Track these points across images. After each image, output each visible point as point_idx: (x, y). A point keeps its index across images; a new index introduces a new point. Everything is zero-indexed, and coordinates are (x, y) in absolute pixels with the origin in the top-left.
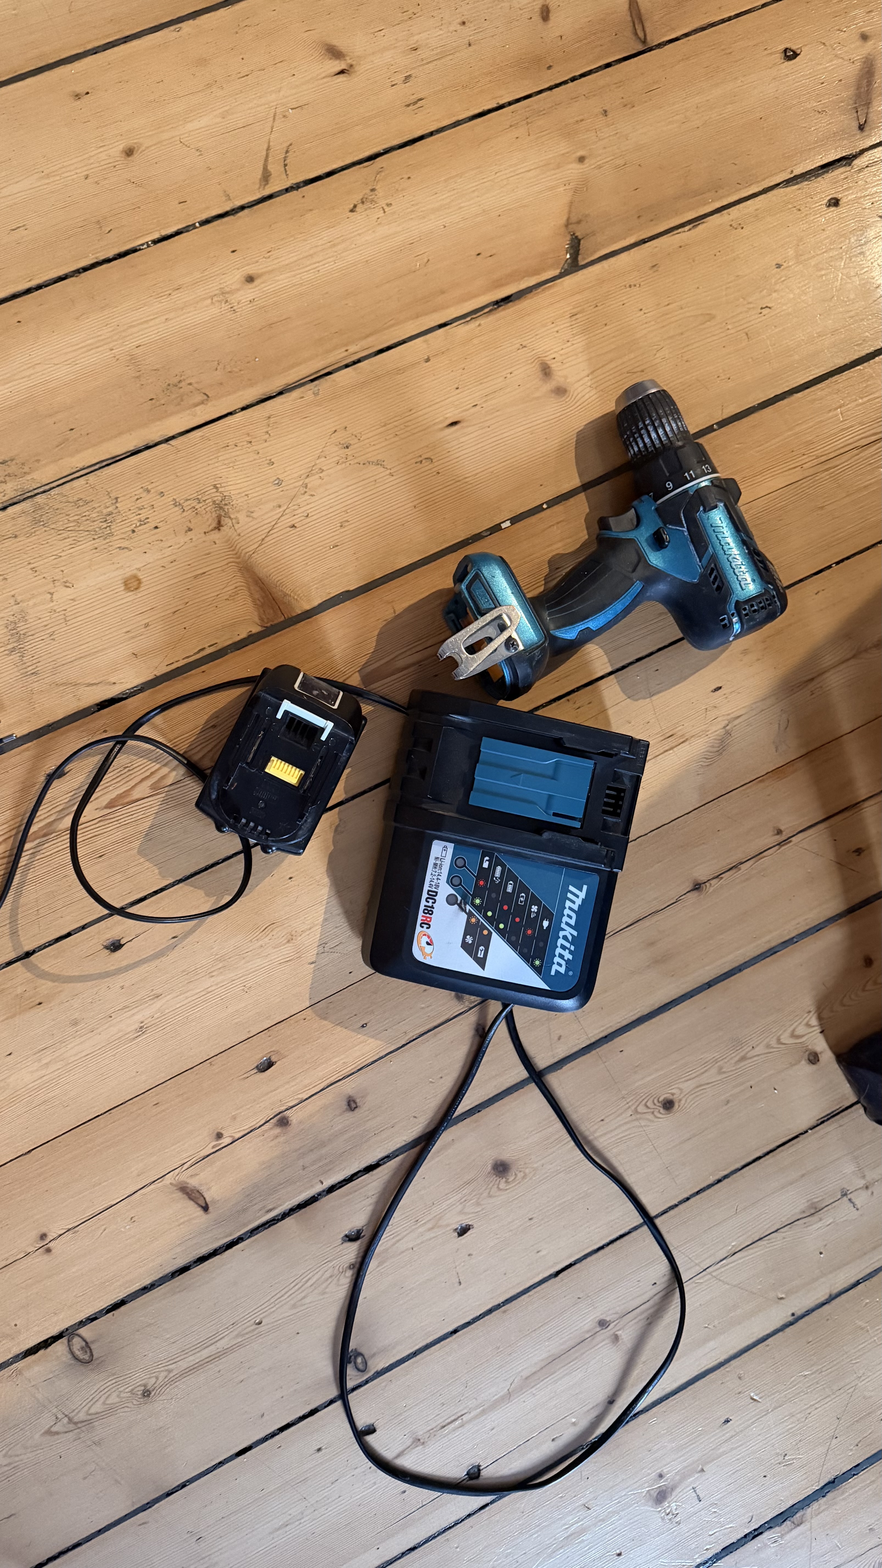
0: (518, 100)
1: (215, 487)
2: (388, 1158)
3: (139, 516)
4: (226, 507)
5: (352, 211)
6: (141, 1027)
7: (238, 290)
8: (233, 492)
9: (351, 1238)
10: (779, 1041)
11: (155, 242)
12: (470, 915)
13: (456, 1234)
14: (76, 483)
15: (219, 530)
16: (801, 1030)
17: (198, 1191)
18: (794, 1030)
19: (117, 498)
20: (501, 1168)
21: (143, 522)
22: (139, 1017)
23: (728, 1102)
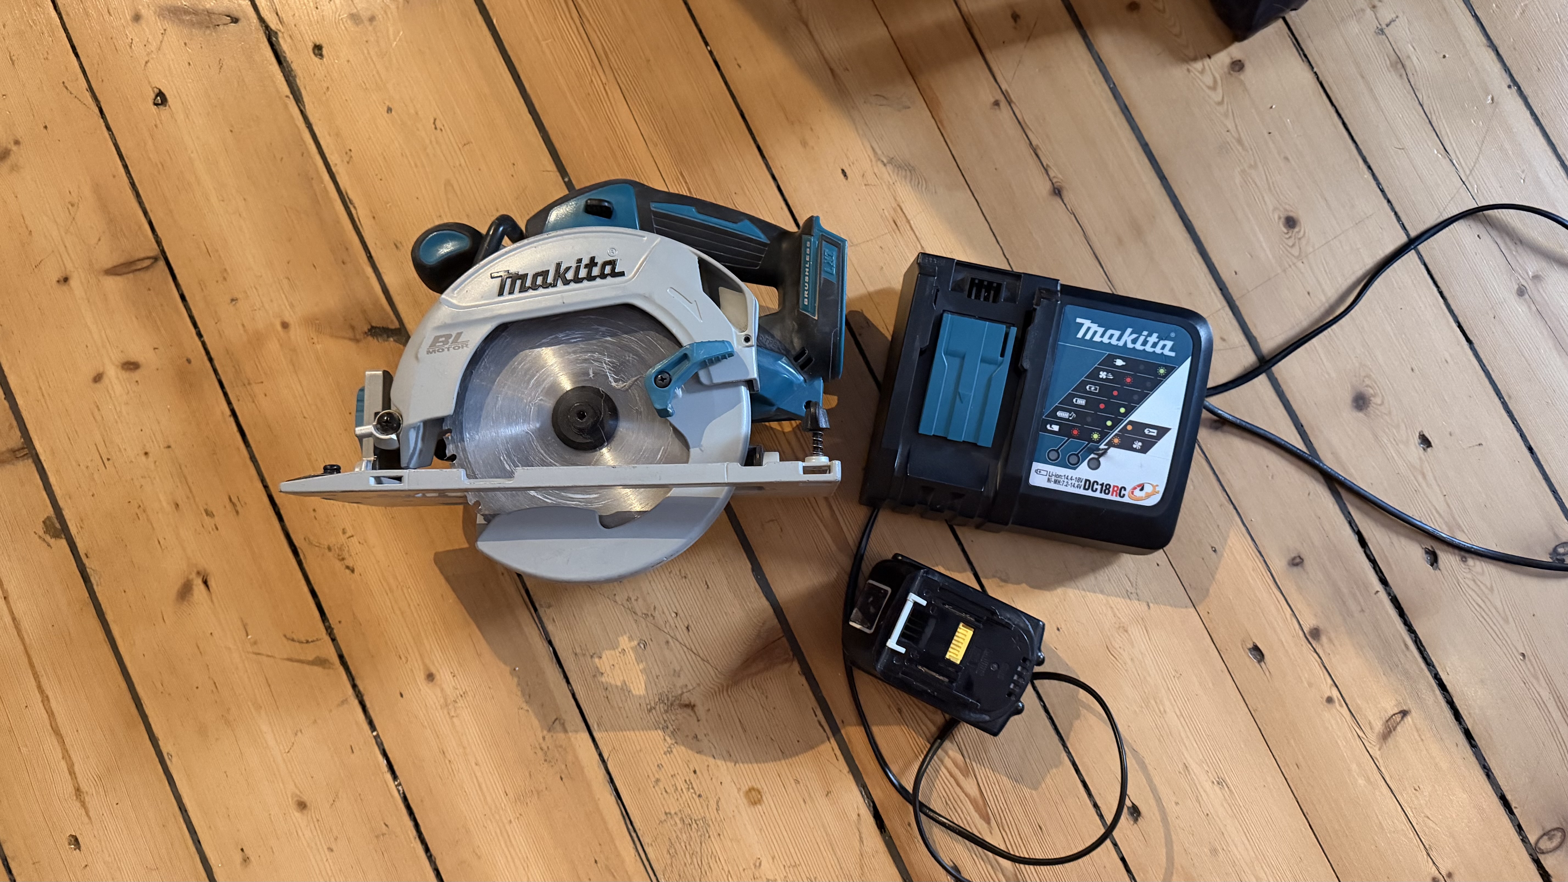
1: (650, 711)
2: (1351, 523)
3: (684, 790)
4: (670, 698)
5: (353, 571)
6: (1218, 783)
7: (442, 690)
8: (655, 692)
9: (1433, 559)
10: (1220, 103)
11: (395, 777)
12: (1110, 444)
13: (1429, 450)
14: (651, 856)
15: (694, 706)
16: (1209, 81)
17: (1387, 721)
18: (1209, 88)
19: (666, 814)
20: (1361, 402)
21: (690, 785)
22: (1208, 785)
23: (1286, 159)
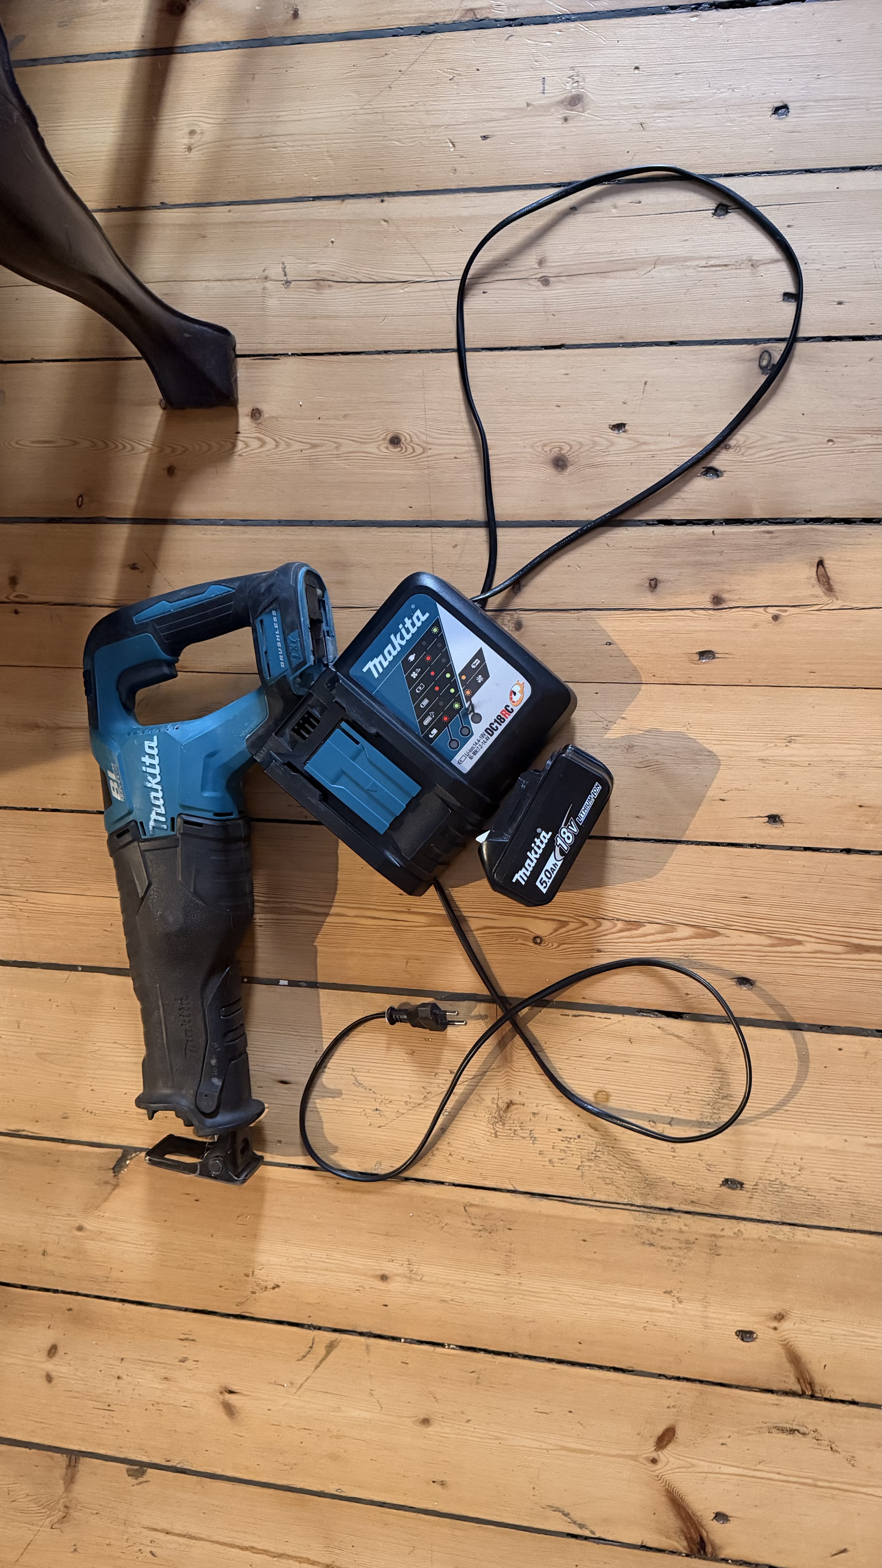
0: (106, 1298)
1: (496, 1136)
2: (648, 523)
3: (569, 1146)
4: (496, 1115)
5: (278, 1286)
6: (790, 742)
7: (397, 1275)
8: (485, 1124)
9: (715, 472)
10: (277, 445)
11: (442, 1345)
12: (469, 698)
13: (626, 427)
14: (603, 1198)
15: (511, 1101)
16: (255, 444)
17: (819, 581)
18: (261, 447)
19: (578, 1169)
20: (560, 463)
21: (568, 1139)
22: (787, 751)
23: (345, 416)
